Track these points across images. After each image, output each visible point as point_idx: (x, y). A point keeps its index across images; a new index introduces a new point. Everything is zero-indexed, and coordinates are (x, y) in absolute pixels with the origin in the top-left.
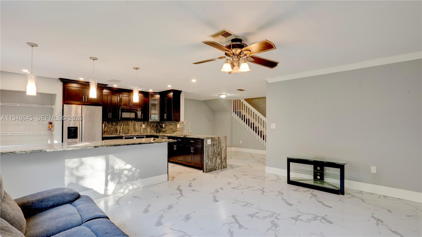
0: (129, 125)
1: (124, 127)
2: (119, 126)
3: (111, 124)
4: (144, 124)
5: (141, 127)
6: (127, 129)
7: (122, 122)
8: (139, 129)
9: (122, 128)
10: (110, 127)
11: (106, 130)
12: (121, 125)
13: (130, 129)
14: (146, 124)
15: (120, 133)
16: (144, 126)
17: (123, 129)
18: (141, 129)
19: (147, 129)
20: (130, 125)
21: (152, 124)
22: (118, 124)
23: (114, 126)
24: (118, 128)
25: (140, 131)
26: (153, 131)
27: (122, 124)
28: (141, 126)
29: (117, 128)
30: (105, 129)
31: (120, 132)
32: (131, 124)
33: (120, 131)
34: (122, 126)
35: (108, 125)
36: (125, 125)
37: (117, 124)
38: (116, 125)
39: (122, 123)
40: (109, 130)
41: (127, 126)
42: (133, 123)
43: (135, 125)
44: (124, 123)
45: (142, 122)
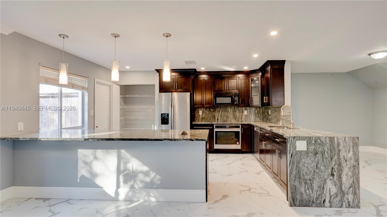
0: (228, 111)
1: (223, 113)
2: (217, 113)
3: (208, 110)
4: (245, 110)
5: (242, 114)
6: (225, 115)
7: (220, 108)
8: (240, 116)
9: (220, 114)
10: (208, 113)
11: (204, 117)
12: (219, 112)
13: (229, 115)
14: (248, 111)
15: (218, 121)
16: (245, 113)
17: (221, 116)
18: (242, 116)
19: (250, 116)
20: (230, 111)
21: (257, 110)
22: (215, 111)
23: (212, 113)
24: (216, 114)
25: (242, 119)
26: (259, 118)
27: (221, 111)
28: (243, 112)
29: (215, 114)
30: (203, 116)
31: (218, 119)
32: (231, 110)
33: (218, 118)
34: (220, 113)
35: (206, 112)
36: (224, 112)
37: (214, 110)
38: (213, 112)
39: (220, 109)
40: (206, 117)
41: (225, 113)
42: (232, 109)
43: (234, 111)
44: (222, 109)
45: (244, 108)
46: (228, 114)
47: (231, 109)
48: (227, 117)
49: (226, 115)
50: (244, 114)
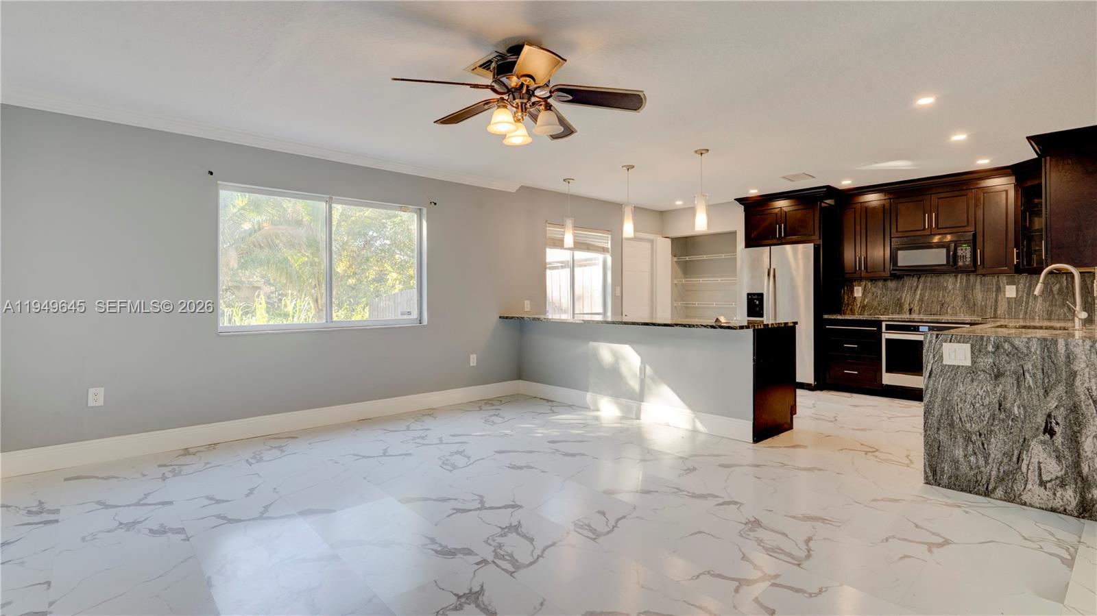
0: (945, 289)
1: (927, 294)
2: (907, 292)
3: (881, 286)
4: (1009, 283)
5: (997, 296)
6: (935, 300)
7: (919, 278)
8: (990, 303)
9: (918, 297)
10: (879, 294)
11: (867, 302)
12: (916, 290)
13: (947, 300)
14: (1020, 286)
16: (1011, 291)
17: (921, 300)
18: (996, 301)
19: (1027, 303)
20: (950, 287)
22: (903, 286)
23: (893, 292)
24: (906, 297)
27: (920, 286)
28: (999, 290)
29: (901, 297)
30: (864, 300)
31: (910, 310)
32: (954, 284)
33: (912, 305)
34: (919, 292)
35: (874, 290)
36: (931, 289)
37: (900, 285)
38: (897, 290)
39: (918, 281)
40: (875, 303)
41: (936, 292)
42: (960, 283)
43: (969, 288)
44: (925, 282)
45: (1003, 279)
46: (944, 296)
47: (956, 281)
48: (942, 305)
49: (940, 299)
50: (1005, 295)
